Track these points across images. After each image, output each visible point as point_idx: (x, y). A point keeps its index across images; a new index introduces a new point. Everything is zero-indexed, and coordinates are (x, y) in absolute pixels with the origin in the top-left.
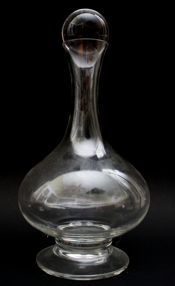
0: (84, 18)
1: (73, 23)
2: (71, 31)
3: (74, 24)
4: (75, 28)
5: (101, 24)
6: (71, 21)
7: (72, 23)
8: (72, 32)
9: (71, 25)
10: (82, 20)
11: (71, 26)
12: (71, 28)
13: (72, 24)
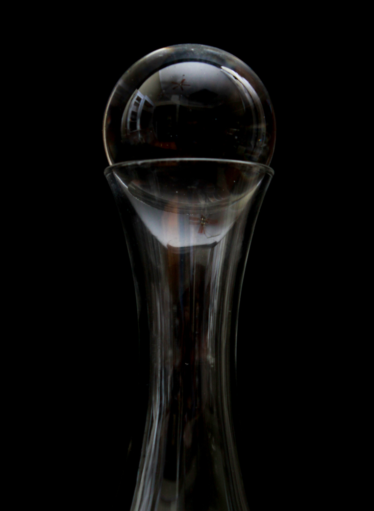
0: (183, 81)
1: (144, 95)
2: (133, 125)
3: (147, 98)
4: (148, 114)
5: (245, 98)
6: (138, 87)
7: (139, 93)
8: (138, 127)
9: (135, 100)
10: (175, 86)
11: (137, 105)
12: (134, 113)
13: (139, 99)
